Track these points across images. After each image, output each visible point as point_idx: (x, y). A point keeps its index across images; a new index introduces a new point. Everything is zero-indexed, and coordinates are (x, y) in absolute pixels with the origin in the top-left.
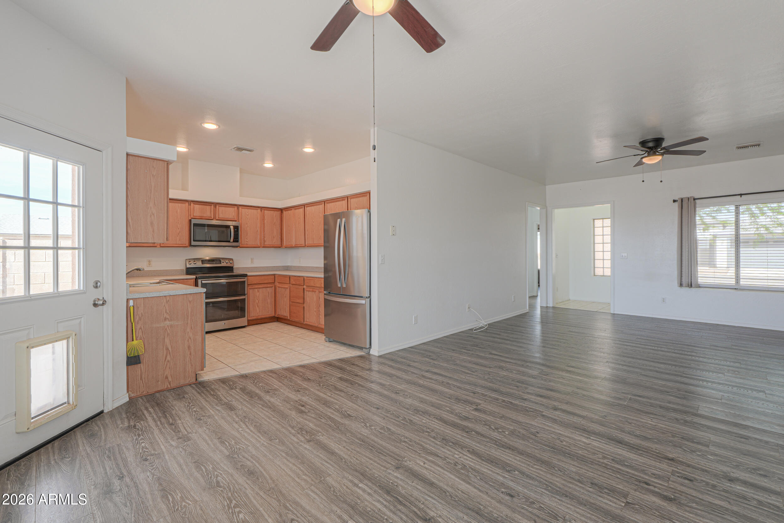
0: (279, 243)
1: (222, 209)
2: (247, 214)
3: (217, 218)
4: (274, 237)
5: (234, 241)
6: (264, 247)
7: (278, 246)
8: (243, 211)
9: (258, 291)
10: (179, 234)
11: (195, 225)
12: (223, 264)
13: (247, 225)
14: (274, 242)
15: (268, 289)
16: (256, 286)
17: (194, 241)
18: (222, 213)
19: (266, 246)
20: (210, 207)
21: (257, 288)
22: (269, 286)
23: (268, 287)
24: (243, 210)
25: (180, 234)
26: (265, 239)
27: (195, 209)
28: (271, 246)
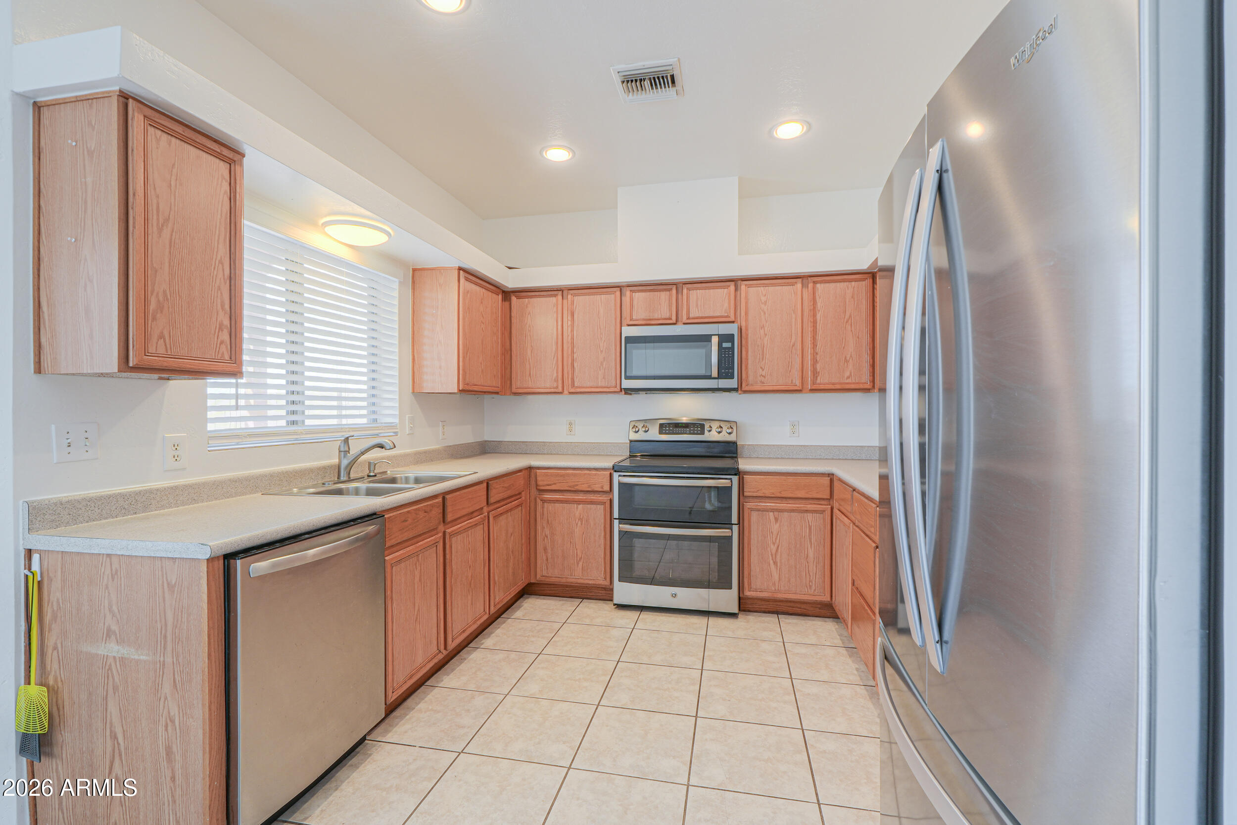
0: (866, 378)
1: (696, 296)
2: (763, 299)
3: (685, 320)
4: (846, 361)
5: (720, 376)
6: (813, 390)
7: (861, 386)
8: (753, 293)
9: (776, 520)
10: (602, 364)
11: (630, 340)
12: (712, 435)
13: (762, 331)
14: (847, 374)
15: (809, 516)
16: (770, 505)
17: (627, 378)
18: (697, 305)
19: (822, 387)
20: (668, 292)
21: (773, 510)
22: (810, 507)
23: (807, 511)
24: (752, 290)
25: (604, 364)
26: (818, 367)
27: (635, 303)
28: (838, 387)
